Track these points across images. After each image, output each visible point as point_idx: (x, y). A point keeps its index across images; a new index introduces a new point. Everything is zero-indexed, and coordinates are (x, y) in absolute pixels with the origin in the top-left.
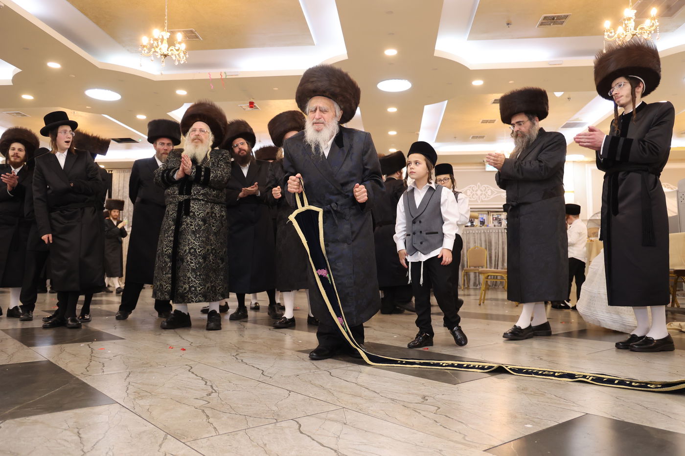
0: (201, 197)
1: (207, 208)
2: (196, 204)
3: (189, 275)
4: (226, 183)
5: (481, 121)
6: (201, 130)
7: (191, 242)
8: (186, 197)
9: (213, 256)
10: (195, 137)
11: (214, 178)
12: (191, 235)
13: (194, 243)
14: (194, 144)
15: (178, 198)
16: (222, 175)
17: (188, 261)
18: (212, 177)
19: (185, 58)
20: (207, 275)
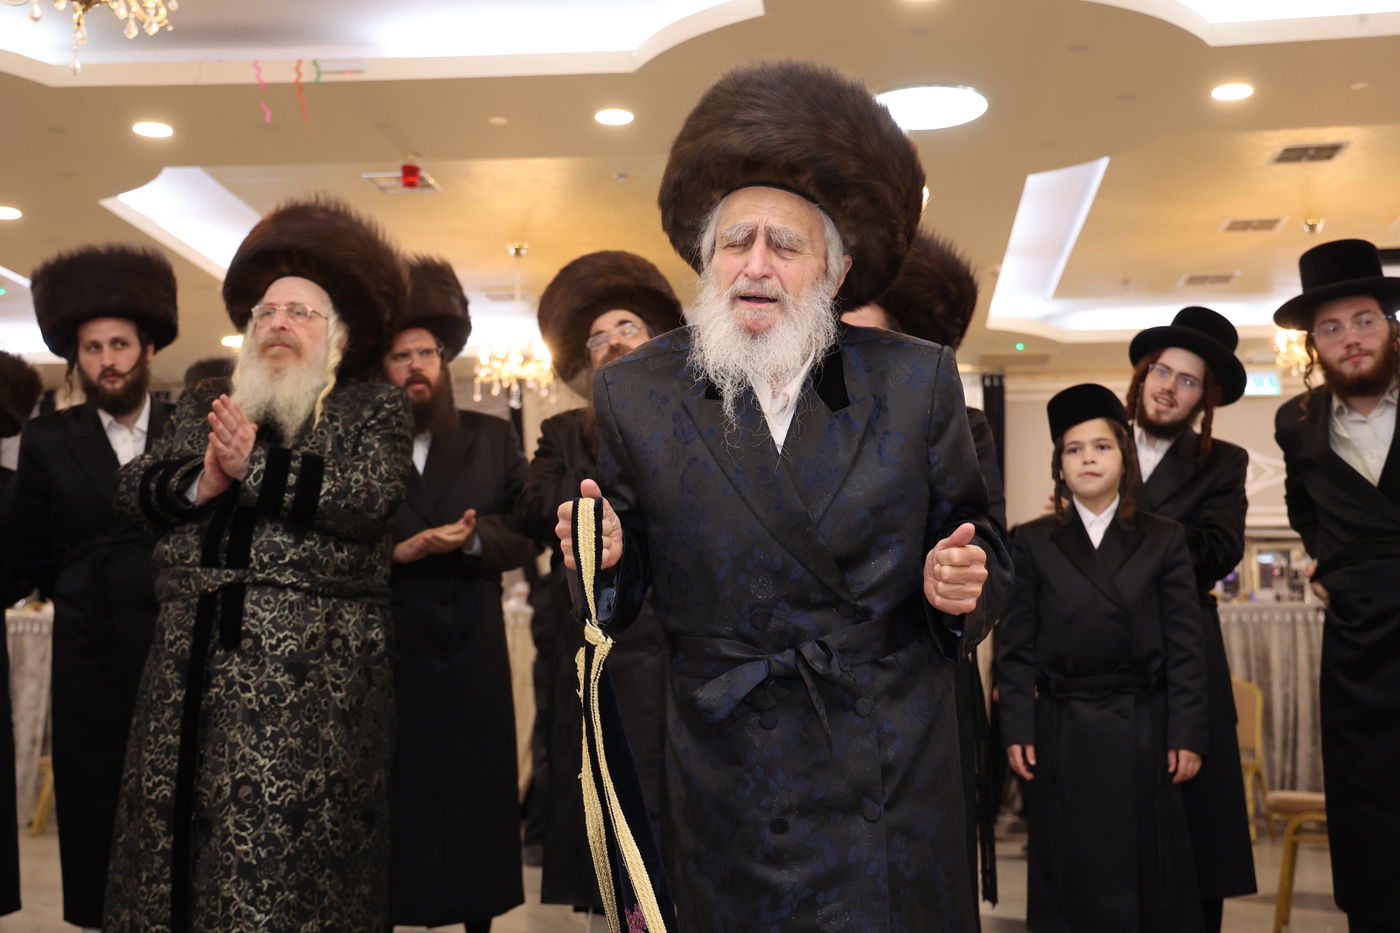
0: (287, 578)
1: (309, 618)
2: (268, 602)
3: (227, 887)
4: (384, 519)
5: (1226, 223)
6: (294, 310)
7: (243, 758)
8: (229, 576)
9: (333, 808)
10: (271, 336)
11: (336, 496)
12: (241, 729)
13: (253, 761)
14: (265, 363)
15: (198, 580)
16: (367, 484)
17: (226, 833)
18: (329, 492)
19: (163, 12)
20: (305, 887)
